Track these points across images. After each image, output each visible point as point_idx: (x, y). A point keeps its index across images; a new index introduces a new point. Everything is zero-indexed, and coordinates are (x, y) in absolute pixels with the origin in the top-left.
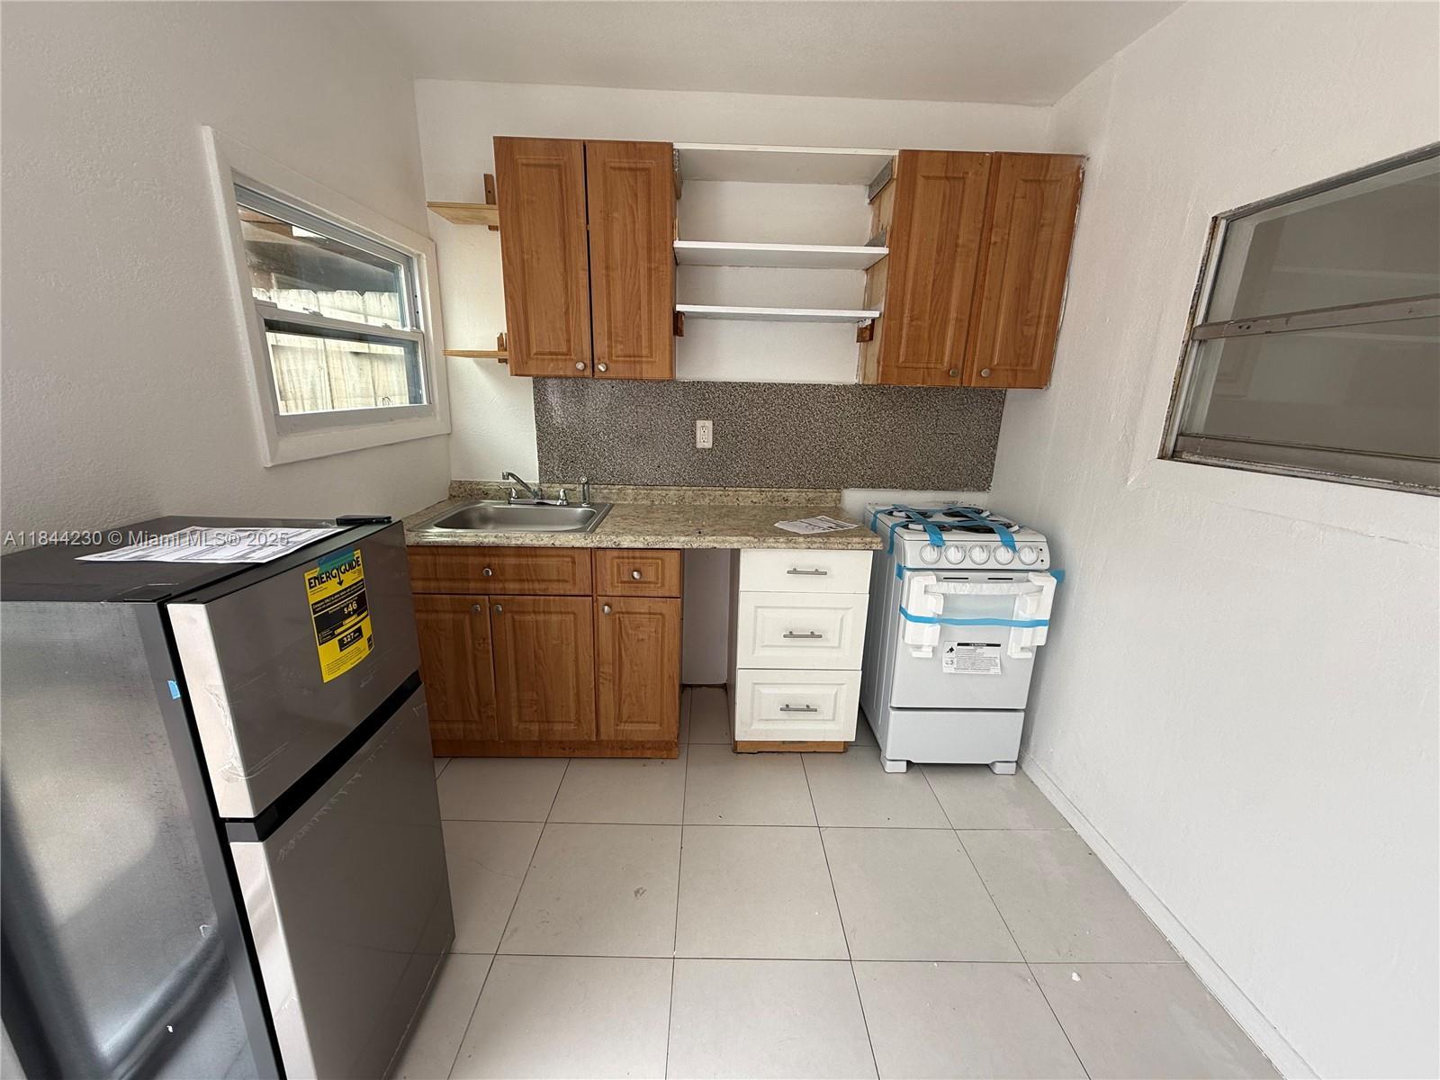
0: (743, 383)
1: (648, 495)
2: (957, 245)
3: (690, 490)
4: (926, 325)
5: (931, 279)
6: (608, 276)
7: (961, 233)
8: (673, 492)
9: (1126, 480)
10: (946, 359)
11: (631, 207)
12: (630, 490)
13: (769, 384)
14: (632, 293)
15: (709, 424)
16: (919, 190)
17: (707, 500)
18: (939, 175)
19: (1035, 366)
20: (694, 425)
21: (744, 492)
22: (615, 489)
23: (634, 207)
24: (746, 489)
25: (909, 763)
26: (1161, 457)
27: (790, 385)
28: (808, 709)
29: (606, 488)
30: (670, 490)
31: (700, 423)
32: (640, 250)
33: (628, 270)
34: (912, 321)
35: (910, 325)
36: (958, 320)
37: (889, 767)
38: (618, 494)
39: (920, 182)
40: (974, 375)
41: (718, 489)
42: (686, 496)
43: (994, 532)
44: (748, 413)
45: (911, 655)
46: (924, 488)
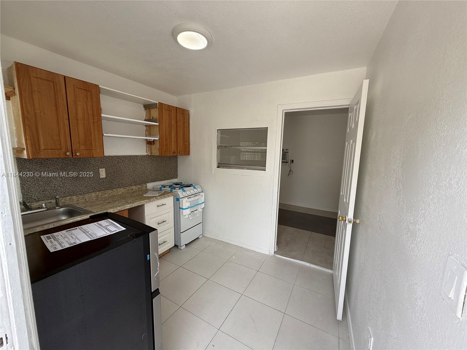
0: (115, 156)
1: (83, 198)
2: (172, 125)
3: (100, 193)
4: (169, 142)
5: (168, 131)
6: (77, 122)
7: (172, 122)
8: (93, 194)
9: (212, 172)
10: (173, 149)
11: (86, 102)
12: (74, 197)
13: (123, 156)
14: (88, 129)
15: (104, 170)
16: (164, 112)
17: (107, 195)
18: (166, 109)
19: (187, 151)
20: (99, 171)
21: (119, 190)
22: (68, 198)
23: (87, 102)
24: (119, 189)
25: (186, 245)
26: (217, 168)
27: (129, 156)
28: (164, 242)
29: (63, 199)
30: (92, 194)
31: (100, 170)
32: (90, 116)
33: (86, 122)
34: (166, 141)
35: (165, 142)
36: (174, 141)
37: (182, 248)
38: (69, 200)
39: (164, 110)
40: (178, 153)
41: (110, 190)
42: (99, 195)
43: (191, 186)
44: (117, 165)
45: (184, 218)
46: (165, 180)
